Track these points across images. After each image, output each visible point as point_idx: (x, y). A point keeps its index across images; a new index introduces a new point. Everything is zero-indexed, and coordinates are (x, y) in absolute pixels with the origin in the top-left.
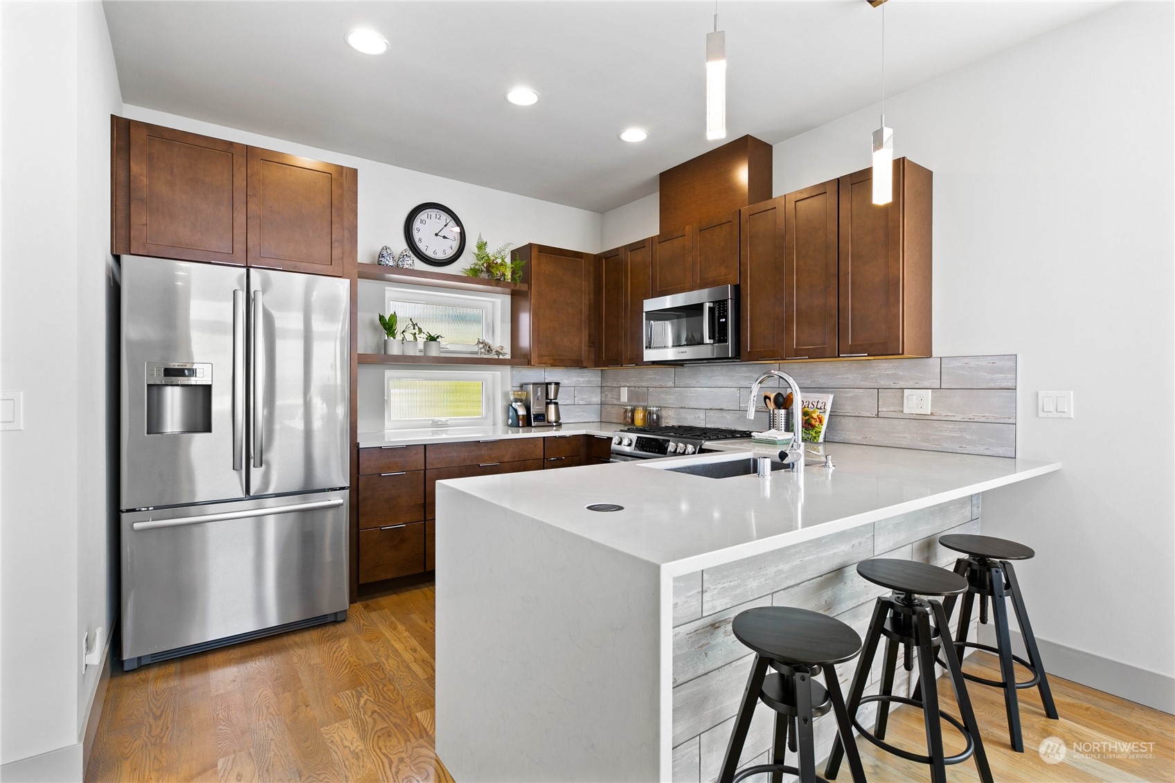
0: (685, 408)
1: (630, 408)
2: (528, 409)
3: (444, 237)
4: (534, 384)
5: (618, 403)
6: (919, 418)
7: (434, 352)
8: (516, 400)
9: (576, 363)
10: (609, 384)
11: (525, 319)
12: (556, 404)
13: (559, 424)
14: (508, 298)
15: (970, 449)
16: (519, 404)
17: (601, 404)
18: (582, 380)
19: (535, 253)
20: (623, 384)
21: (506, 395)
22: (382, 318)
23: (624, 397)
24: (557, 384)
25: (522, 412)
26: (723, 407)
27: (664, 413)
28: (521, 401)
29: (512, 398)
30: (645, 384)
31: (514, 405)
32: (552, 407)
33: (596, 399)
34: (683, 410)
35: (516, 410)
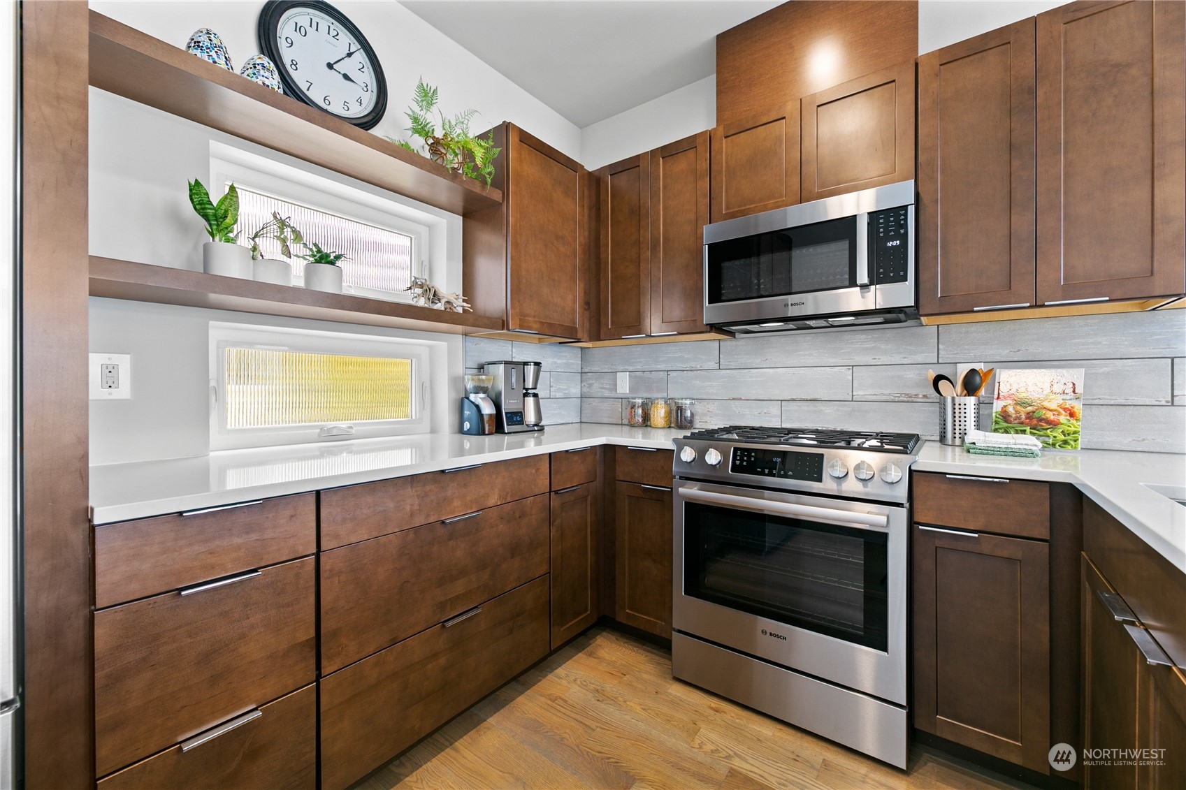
0: (740, 399)
1: (640, 401)
2: (498, 406)
3: (346, 77)
4: (506, 363)
5: (613, 395)
8: (477, 390)
10: (596, 369)
12: (535, 395)
13: (539, 428)
14: (459, 220)
16: (482, 395)
17: (581, 398)
18: (559, 361)
19: (514, 139)
20: (622, 368)
21: (456, 381)
23: (624, 385)
24: (537, 364)
25: (488, 409)
26: (818, 397)
28: (485, 390)
29: (470, 385)
30: (662, 367)
31: (472, 397)
32: (530, 401)
33: (575, 391)
34: (737, 403)
35: (478, 407)
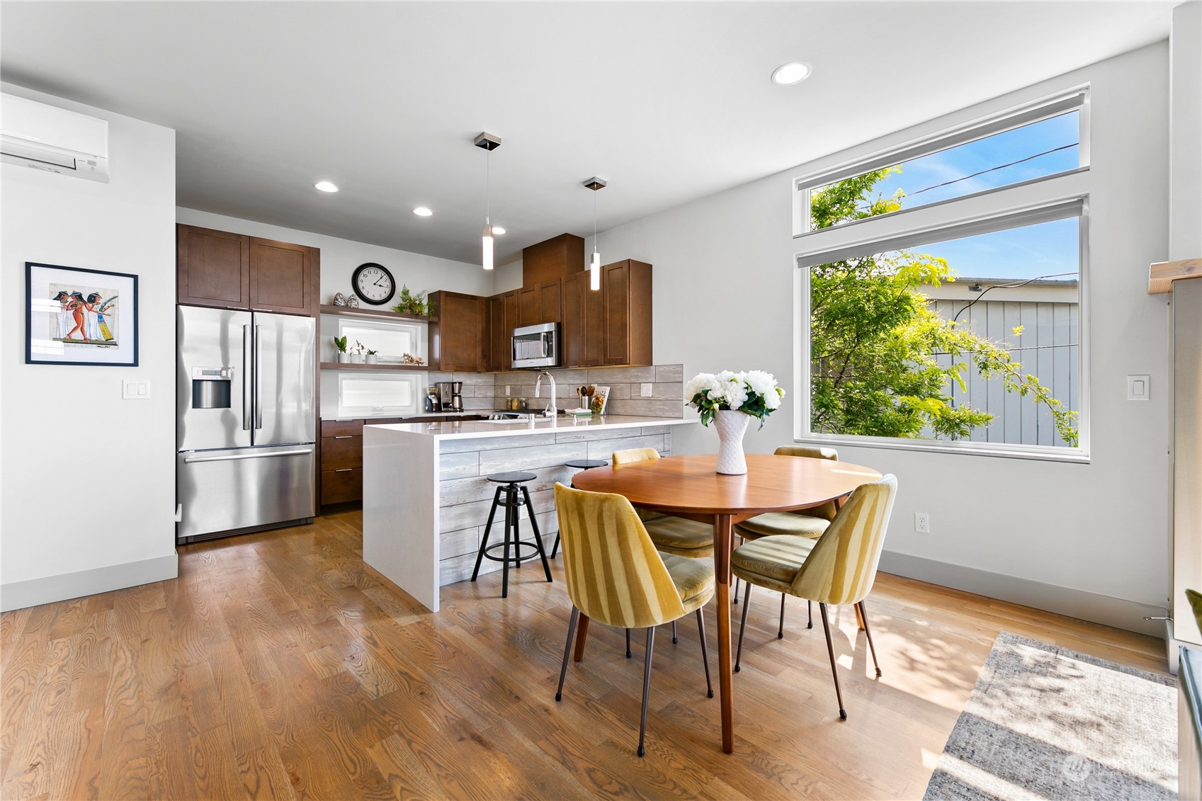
1: (510, 399)
2: (439, 399)
3: (380, 286)
4: (443, 383)
5: (505, 396)
6: (648, 399)
7: (372, 361)
8: (431, 394)
9: (472, 369)
10: (499, 384)
11: (437, 339)
12: (460, 396)
13: (462, 410)
14: (426, 326)
15: (667, 415)
16: (433, 396)
17: (495, 397)
18: (480, 381)
19: (443, 297)
20: (508, 383)
21: (424, 390)
22: (336, 339)
23: (508, 392)
24: (460, 383)
25: (435, 401)
27: (530, 402)
28: (434, 394)
29: (428, 392)
30: (519, 383)
31: (430, 397)
32: (457, 399)
33: (491, 394)
35: (431, 400)
